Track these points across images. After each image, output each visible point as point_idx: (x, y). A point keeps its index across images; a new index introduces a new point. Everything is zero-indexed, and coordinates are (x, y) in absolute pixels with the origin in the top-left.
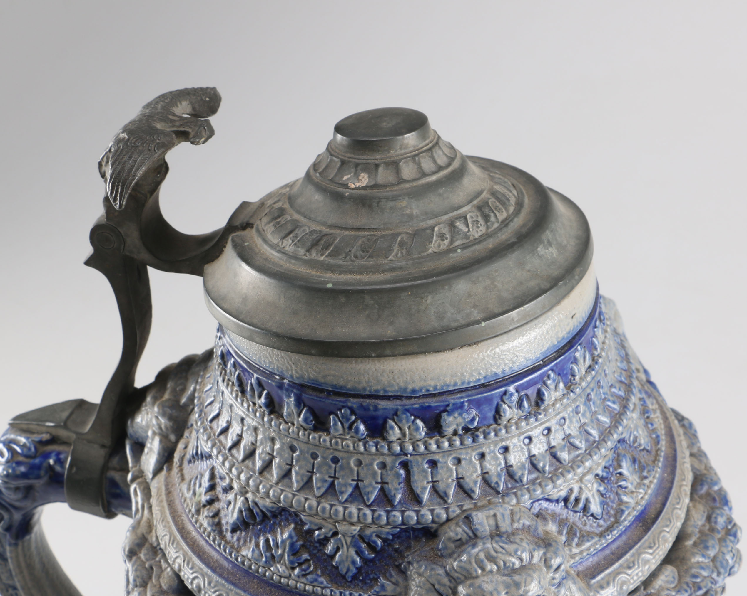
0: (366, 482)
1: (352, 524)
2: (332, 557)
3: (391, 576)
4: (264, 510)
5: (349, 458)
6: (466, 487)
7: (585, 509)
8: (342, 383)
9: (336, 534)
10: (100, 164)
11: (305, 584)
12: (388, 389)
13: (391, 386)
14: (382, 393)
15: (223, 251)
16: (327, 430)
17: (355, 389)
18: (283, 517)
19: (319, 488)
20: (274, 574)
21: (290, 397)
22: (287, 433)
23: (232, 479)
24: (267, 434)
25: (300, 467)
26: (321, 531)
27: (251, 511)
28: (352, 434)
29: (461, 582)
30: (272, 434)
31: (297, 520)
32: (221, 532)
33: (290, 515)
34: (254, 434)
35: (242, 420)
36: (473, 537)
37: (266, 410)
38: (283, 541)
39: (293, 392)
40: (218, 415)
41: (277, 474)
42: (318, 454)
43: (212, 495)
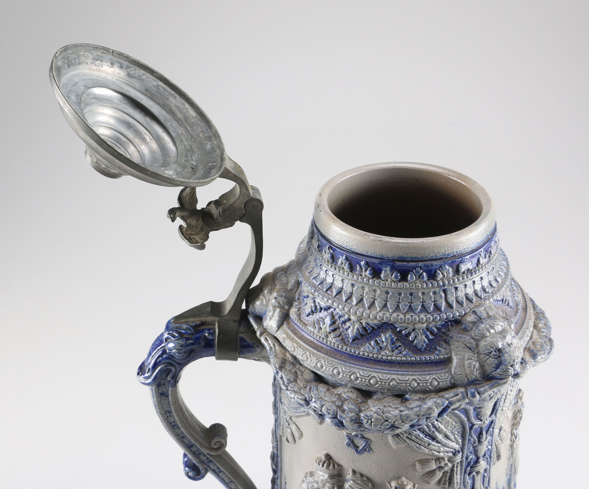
0: (427, 302)
1: (423, 323)
2: (413, 342)
3: (443, 345)
4: (373, 326)
5: (418, 292)
6: (470, 298)
8: (416, 255)
9: (414, 330)
11: (401, 357)
12: (437, 255)
13: (439, 253)
14: (434, 258)
16: (407, 281)
17: (422, 257)
18: (384, 328)
19: (404, 309)
20: (383, 356)
21: (387, 267)
22: (384, 286)
23: (350, 315)
24: (371, 289)
25: (392, 301)
26: (406, 330)
27: (364, 328)
28: (420, 280)
29: (480, 340)
30: (374, 288)
31: (393, 327)
32: (345, 343)
33: (388, 325)
34: (362, 290)
35: (353, 285)
36: (480, 319)
37: (370, 276)
38: (386, 339)
39: (389, 264)
40: (331, 287)
41: (379, 307)
42: (402, 292)
43: (334, 326)
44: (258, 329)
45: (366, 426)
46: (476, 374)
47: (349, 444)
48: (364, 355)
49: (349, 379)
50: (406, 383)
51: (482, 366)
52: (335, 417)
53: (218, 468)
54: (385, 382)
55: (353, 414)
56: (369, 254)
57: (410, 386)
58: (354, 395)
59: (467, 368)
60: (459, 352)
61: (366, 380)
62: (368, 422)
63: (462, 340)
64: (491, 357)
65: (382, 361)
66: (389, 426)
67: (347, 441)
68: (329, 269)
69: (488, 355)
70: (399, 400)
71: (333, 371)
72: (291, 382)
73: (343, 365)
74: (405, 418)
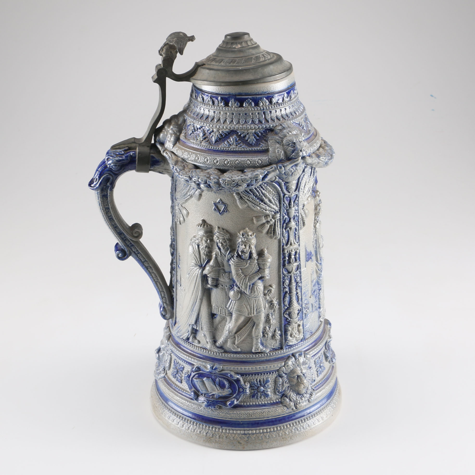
0: (255, 119)
1: (252, 130)
2: (247, 140)
3: (264, 142)
4: (226, 133)
5: (250, 113)
6: (279, 118)
7: (303, 128)
8: (247, 92)
9: (248, 134)
10: (159, 52)
11: (241, 148)
12: (259, 92)
13: (260, 91)
14: (257, 93)
15: (196, 73)
16: (243, 107)
17: (251, 93)
18: (232, 133)
19: (242, 123)
20: (232, 148)
21: (232, 99)
22: (231, 110)
23: (213, 129)
24: (224, 112)
25: (236, 118)
26: (244, 134)
27: (221, 135)
28: (250, 106)
29: (284, 138)
30: (226, 112)
31: (236, 133)
32: (211, 144)
33: (234, 132)
34: (219, 114)
35: (214, 112)
36: (284, 128)
37: (224, 106)
38: (233, 139)
39: (233, 98)
40: (203, 116)
41: (229, 122)
42: (241, 113)
43: (205, 136)
44: (162, 149)
45: (223, 186)
46: (282, 156)
47: (215, 209)
48: (221, 149)
49: (213, 163)
50: (244, 162)
51: (285, 152)
52: (206, 183)
53: (137, 250)
54: (233, 162)
55: (216, 180)
56: (223, 93)
57: (246, 163)
58: (216, 172)
59: (277, 153)
60: (272, 145)
61: (222, 161)
62: (223, 183)
63: (274, 138)
64: (289, 147)
65: (231, 152)
66: (235, 185)
67: (214, 207)
68: (202, 106)
69: (288, 146)
70: (241, 172)
71: (204, 160)
72: (181, 170)
73: (210, 155)
74: (244, 179)
